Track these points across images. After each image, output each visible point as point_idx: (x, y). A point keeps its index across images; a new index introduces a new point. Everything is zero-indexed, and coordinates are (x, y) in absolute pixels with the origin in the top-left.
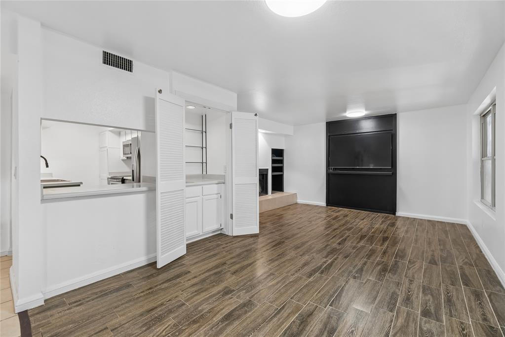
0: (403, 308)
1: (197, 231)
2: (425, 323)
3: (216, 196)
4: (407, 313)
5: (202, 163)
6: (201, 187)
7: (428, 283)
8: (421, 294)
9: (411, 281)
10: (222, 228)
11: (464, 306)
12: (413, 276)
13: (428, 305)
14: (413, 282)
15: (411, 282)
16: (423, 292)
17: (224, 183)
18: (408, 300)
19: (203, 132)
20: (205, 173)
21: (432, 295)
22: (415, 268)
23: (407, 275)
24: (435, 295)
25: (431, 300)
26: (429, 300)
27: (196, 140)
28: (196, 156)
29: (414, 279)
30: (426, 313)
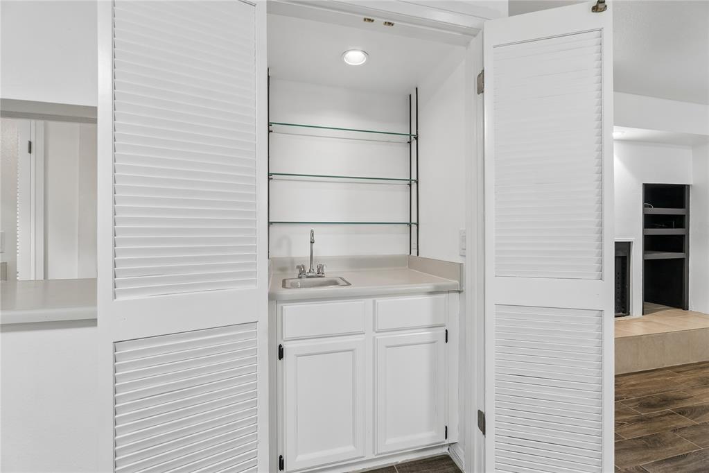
1: (351, 448)
3: (426, 335)
5: (410, 224)
6: (370, 300)
10: (450, 441)
17: (460, 292)
19: (413, 139)
20: (414, 252)
27: (393, 161)
28: (394, 205)
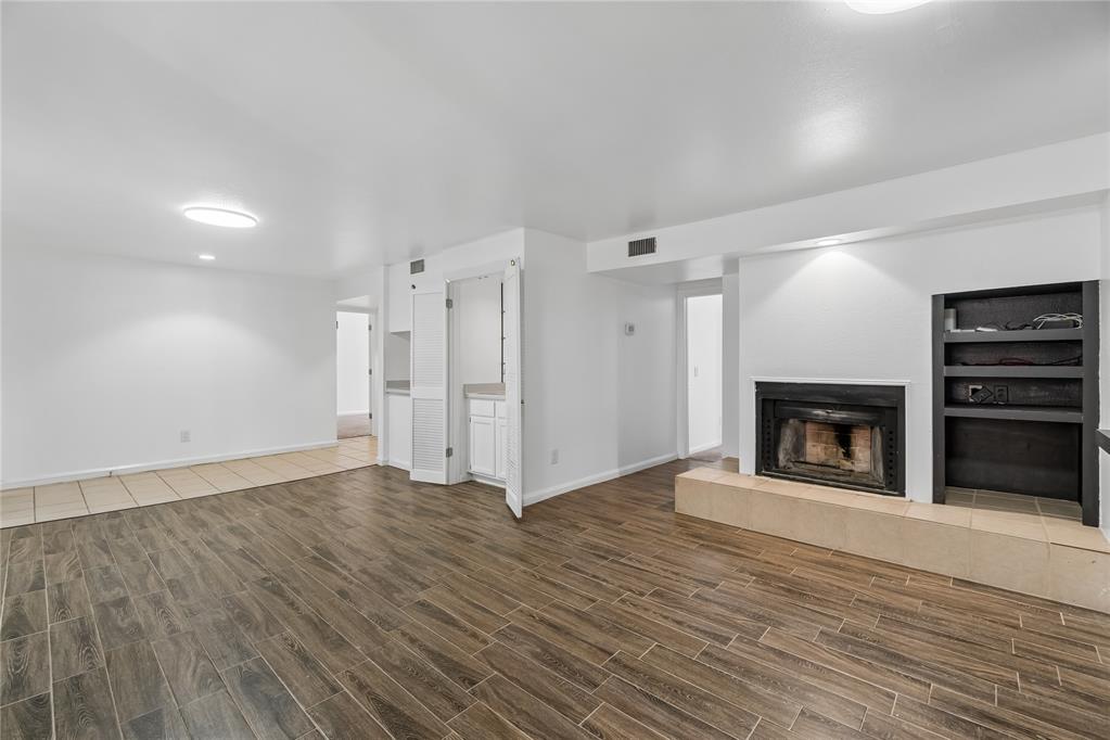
0: (157, 590)
2: (119, 593)
4: (148, 589)
7: (137, 648)
8: (141, 620)
9: (173, 631)
11: (56, 645)
12: (177, 644)
13: (122, 613)
14: (169, 630)
15: (172, 629)
16: (138, 626)
18: (158, 602)
21: (120, 629)
22: (188, 667)
23: (189, 637)
24: (115, 633)
25: (119, 622)
26: (122, 620)
29: (170, 639)
30: (122, 602)
